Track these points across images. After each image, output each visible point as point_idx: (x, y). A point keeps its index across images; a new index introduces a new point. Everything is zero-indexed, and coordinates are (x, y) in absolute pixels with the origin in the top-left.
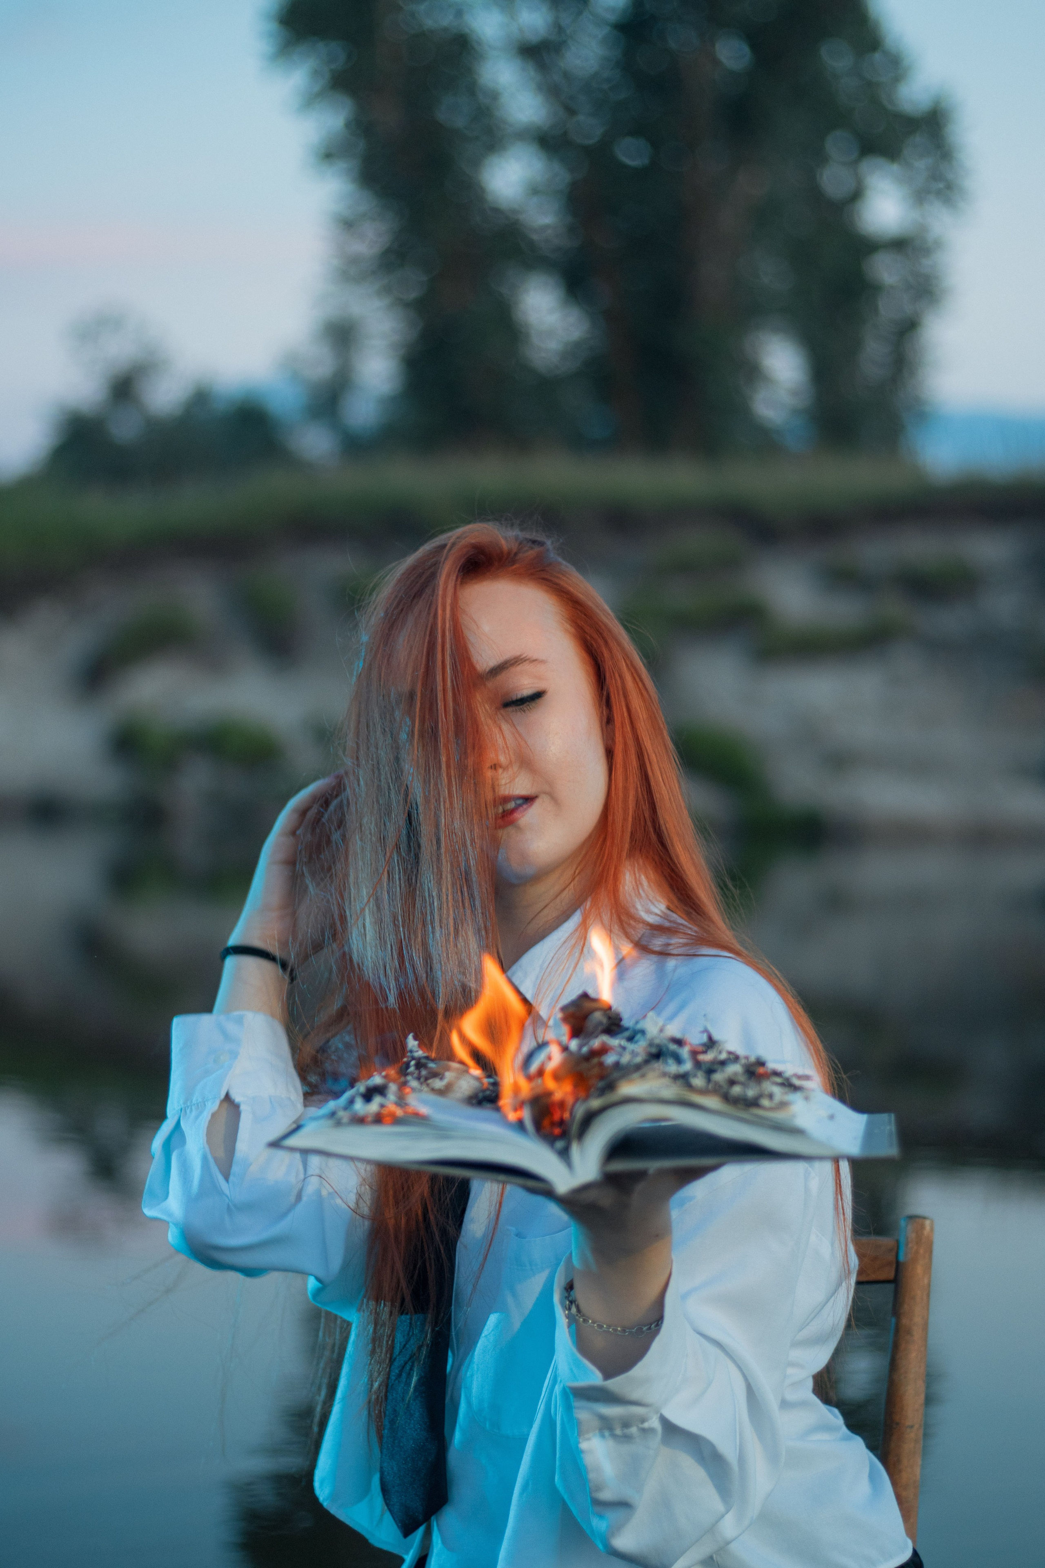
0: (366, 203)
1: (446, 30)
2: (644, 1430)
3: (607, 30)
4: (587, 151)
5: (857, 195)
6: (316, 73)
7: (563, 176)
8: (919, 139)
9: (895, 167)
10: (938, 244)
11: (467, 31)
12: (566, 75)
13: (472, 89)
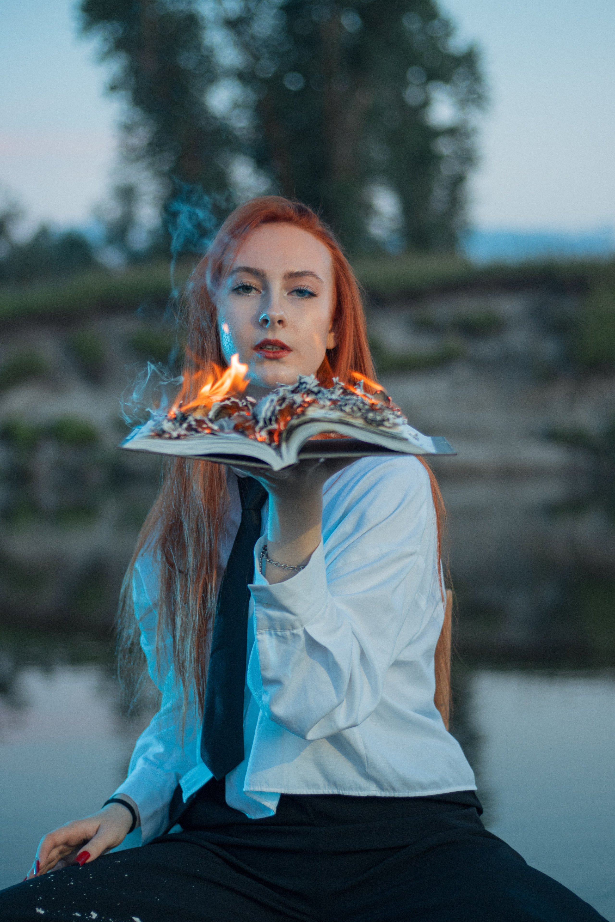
0: (138, 115)
1: (182, 11)
2: (293, 635)
3: (275, 11)
4: (266, 81)
5: (426, 104)
6: (106, 39)
7: (252, 96)
8: (461, 70)
9: (448, 87)
10: (474, 131)
11: (194, 12)
12: (253, 37)
13: (199, 47)
